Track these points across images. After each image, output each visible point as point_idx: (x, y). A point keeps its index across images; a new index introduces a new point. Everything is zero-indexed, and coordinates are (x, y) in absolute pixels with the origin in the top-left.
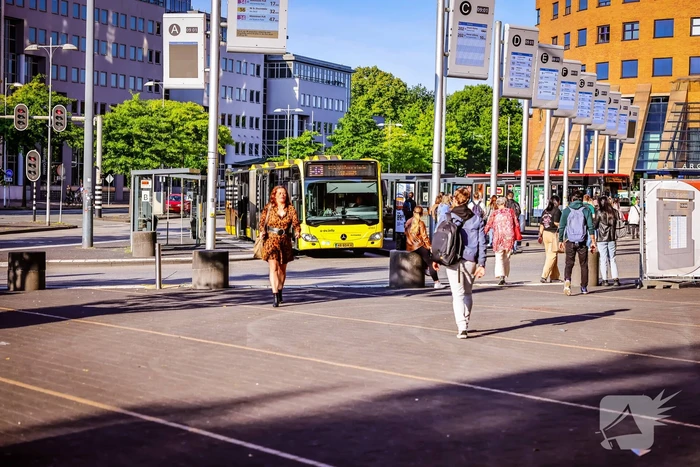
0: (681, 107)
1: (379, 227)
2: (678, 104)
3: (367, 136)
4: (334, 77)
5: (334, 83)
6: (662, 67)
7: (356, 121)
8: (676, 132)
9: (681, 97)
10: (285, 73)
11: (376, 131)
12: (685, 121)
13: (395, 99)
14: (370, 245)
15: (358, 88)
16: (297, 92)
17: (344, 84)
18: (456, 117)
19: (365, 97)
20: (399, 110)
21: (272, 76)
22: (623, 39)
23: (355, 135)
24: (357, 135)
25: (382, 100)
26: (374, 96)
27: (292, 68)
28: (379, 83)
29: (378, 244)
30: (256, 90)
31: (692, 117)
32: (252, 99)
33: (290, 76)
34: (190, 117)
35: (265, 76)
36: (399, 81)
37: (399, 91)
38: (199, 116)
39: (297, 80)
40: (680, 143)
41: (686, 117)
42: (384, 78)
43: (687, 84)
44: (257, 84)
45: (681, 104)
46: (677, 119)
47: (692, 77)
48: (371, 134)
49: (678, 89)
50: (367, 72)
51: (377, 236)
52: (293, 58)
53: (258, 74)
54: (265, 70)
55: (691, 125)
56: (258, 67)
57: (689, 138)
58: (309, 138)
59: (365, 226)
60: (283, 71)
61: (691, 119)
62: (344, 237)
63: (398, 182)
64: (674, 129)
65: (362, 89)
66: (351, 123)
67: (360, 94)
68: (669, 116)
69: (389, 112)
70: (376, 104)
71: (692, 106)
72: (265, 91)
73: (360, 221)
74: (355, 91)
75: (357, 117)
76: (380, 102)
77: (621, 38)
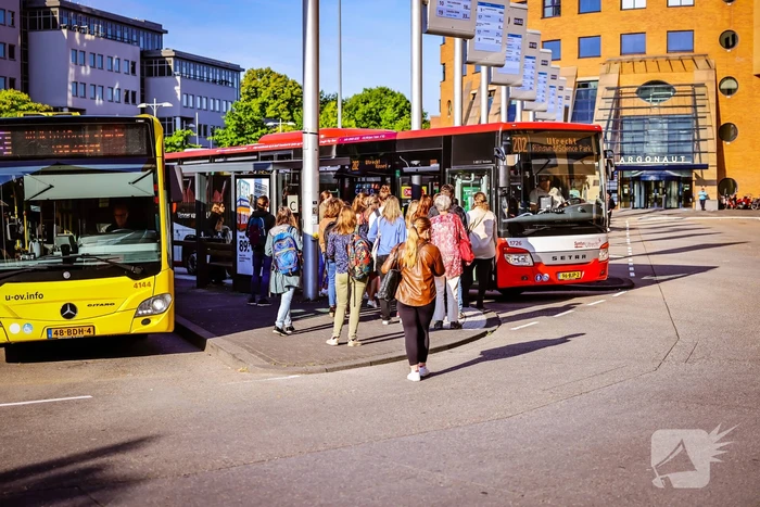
0: (613, 92)
1: (161, 282)
2: (608, 89)
3: (253, 136)
4: (220, 76)
5: (221, 82)
6: (589, 47)
7: (240, 119)
8: (609, 121)
9: (612, 81)
10: (165, 71)
11: (265, 130)
12: (618, 109)
13: (291, 102)
14: (138, 328)
15: (251, 90)
16: (179, 92)
17: (233, 84)
18: (356, 116)
19: (259, 100)
20: (295, 113)
21: (150, 75)
22: (543, 17)
23: (240, 136)
24: (242, 135)
25: (277, 102)
26: (269, 98)
27: (172, 65)
28: (273, 84)
29: (160, 323)
30: (131, 89)
31: (625, 103)
32: (127, 100)
33: (170, 73)
34: (7, 107)
35: (142, 74)
36: (294, 83)
37: (295, 93)
38: (23, 107)
39: (178, 78)
40: (614, 134)
41: (618, 104)
42: (279, 80)
43: (618, 65)
44: (133, 84)
45: (612, 89)
46: (609, 106)
47: (623, 58)
48: (259, 133)
49: (608, 72)
50: (261, 74)
51: (159, 305)
52: (173, 54)
53: (133, 71)
54: (142, 68)
55: (625, 113)
56: (134, 64)
57: (622, 128)
58: (181, 139)
59: (125, 279)
60: (162, 69)
61: (623, 106)
62: (69, 311)
63: (239, 175)
64: (607, 118)
65: (256, 92)
66: (234, 122)
67: (253, 97)
68: (599, 103)
69: (285, 114)
70: (271, 107)
71: (624, 90)
72: (142, 91)
73: (110, 269)
74: (248, 93)
75: (241, 114)
76: (275, 104)
77: (540, 16)
